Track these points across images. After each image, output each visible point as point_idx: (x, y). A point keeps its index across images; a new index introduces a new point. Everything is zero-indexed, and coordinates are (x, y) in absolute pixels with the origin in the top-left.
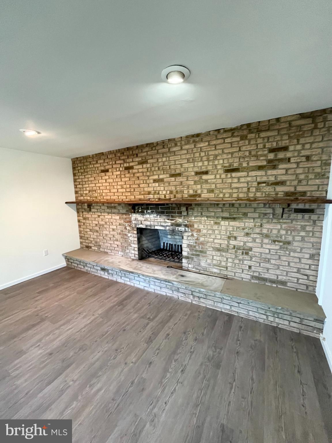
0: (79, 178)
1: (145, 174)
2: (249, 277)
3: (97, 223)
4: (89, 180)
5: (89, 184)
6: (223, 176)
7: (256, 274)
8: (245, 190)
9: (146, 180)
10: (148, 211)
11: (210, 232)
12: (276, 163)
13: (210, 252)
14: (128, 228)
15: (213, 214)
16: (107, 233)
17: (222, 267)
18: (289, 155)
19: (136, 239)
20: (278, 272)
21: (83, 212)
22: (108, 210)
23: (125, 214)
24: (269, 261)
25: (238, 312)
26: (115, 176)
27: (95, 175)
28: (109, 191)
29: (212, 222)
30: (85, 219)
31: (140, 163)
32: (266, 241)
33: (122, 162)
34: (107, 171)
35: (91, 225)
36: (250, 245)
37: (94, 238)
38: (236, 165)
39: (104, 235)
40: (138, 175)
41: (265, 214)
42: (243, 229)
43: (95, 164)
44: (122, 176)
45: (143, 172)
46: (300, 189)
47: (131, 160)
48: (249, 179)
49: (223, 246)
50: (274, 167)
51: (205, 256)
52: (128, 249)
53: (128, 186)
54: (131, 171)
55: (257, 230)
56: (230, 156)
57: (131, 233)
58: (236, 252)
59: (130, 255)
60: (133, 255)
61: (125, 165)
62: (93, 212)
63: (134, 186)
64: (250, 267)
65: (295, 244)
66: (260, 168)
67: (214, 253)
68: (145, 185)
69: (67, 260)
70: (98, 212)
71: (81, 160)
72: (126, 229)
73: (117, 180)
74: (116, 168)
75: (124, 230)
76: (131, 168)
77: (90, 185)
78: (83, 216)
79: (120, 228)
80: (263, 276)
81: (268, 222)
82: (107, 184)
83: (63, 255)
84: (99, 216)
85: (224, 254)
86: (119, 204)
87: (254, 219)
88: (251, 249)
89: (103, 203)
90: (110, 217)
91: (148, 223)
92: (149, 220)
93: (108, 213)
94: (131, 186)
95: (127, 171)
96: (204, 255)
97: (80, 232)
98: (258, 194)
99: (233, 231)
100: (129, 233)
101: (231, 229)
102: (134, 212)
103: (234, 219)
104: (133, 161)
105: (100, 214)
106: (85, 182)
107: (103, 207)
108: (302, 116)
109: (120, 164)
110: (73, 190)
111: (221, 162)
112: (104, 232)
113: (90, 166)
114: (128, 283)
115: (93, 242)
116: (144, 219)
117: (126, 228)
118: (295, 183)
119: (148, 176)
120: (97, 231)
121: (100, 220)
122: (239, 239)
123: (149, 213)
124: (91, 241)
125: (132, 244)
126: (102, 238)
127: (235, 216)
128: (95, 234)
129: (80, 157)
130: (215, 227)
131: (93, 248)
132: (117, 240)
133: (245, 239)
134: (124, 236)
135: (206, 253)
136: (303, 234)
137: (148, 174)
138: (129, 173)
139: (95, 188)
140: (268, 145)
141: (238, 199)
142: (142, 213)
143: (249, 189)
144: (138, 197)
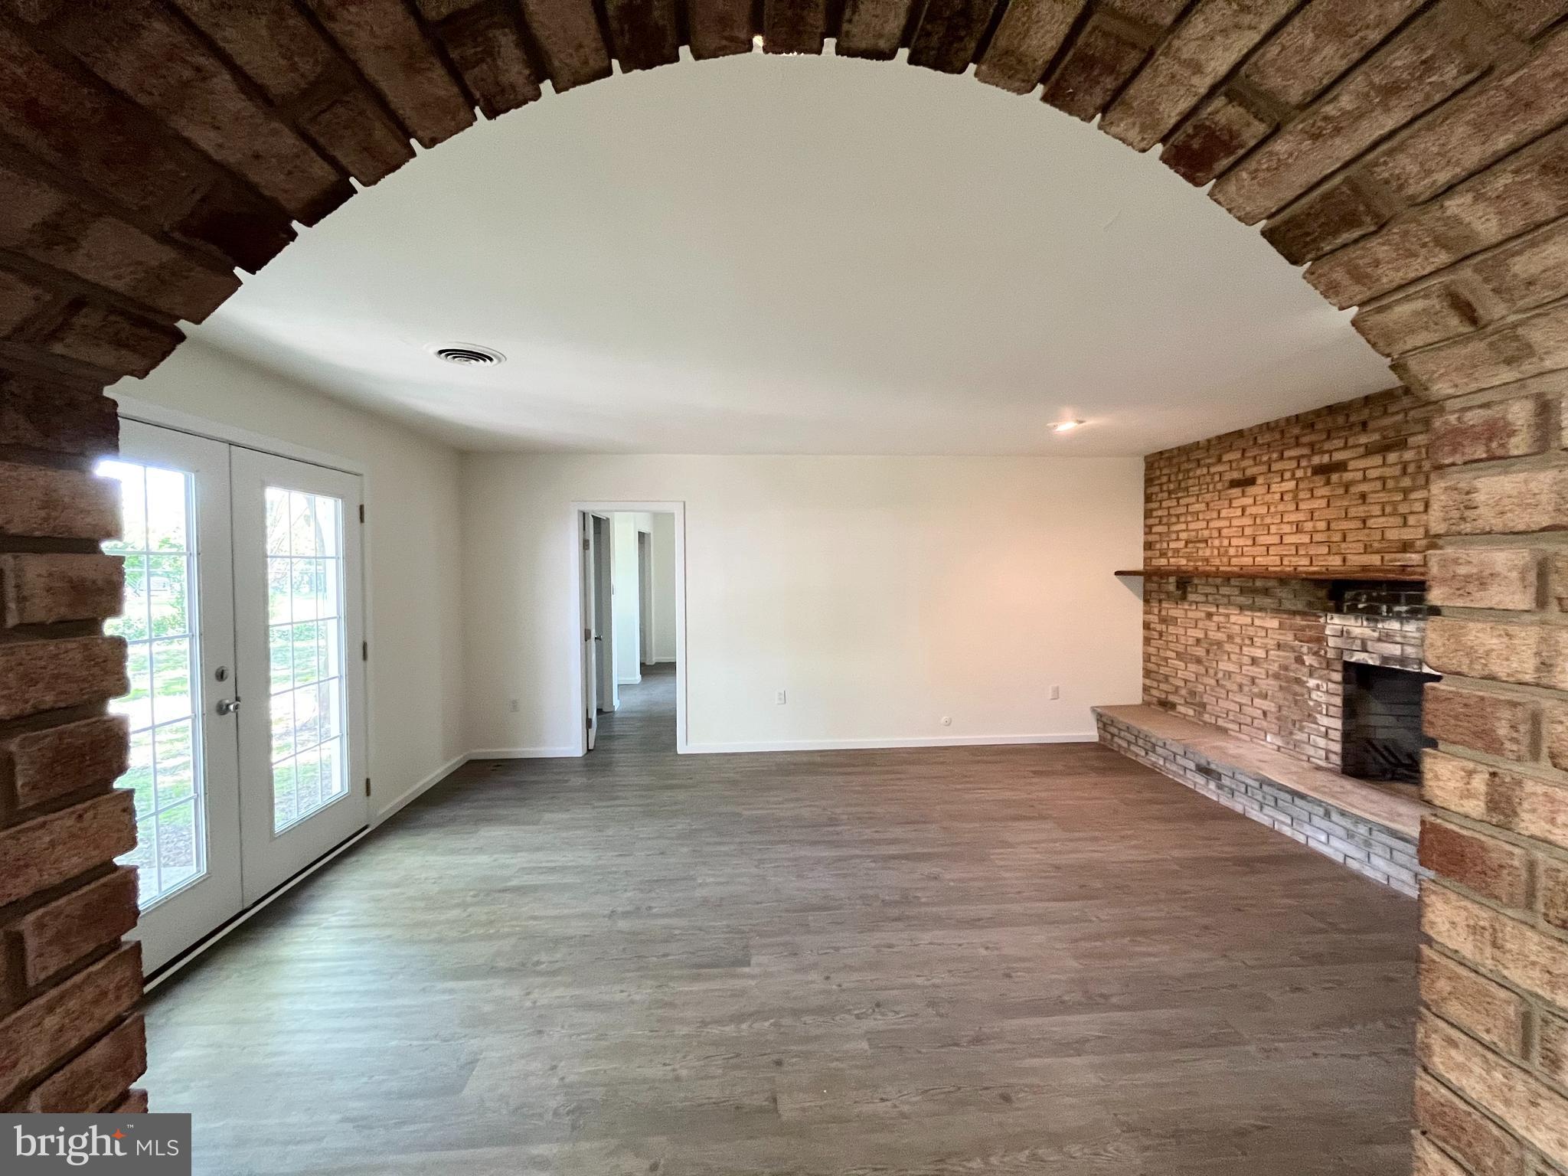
0: (1160, 508)
1: (1390, 484)
3: (1201, 635)
4: (1190, 510)
5: (1187, 523)
9: (1394, 504)
10: (1397, 609)
14: (1309, 660)
16: (1232, 668)
19: (1338, 701)
21: (1160, 601)
22: (1241, 600)
23: (1303, 614)
26: (1278, 496)
27: (1208, 497)
28: (1250, 542)
30: (1163, 620)
31: (1370, 451)
33: (1306, 451)
34: (1251, 481)
35: (1182, 640)
37: (1186, 681)
39: (1220, 675)
40: (1364, 487)
43: (1213, 464)
44: (1302, 495)
45: (1383, 479)
47: (1340, 443)
52: (1301, 729)
53: (1322, 525)
54: (1335, 477)
57: (1320, 678)
59: (1311, 751)
60: (1323, 753)
61: (1316, 460)
62: (1191, 603)
63: (1345, 525)
68: (1391, 519)
69: (1101, 725)
70: (1207, 602)
71: (1170, 459)
72: (1303, 663)
73: (1281, 508)
74: (1282, 473)
75: (1294, 666)
76: (1341, 467)
77: (1192, 526)
78: (1160, 611)
79: (1279, 656)
82: (1247, 521)
83: (1093, 709)
84: (1209, 615)
86: (1283, 580)
89: (1227, 578)
90: (1248, 620)
91: (1395, 650)
92: (1398, 639)
93: (1241, 608)
94: (1333, 526)
95: (1319, 480)
97: (1147, 658)
100: (1311, 675)
102: (1338, 610)
104: (1345, 447)
105: (1213, 609)
106: (1178, 516)
107: (1224, 590)
109: (1298, 459)
110: (1140, 538)
112: (1223, 666)
113: (1199, 472)
114: (1287, 831)
115: (1183, 692)
116: (1376, 634)
117: (1299, 660)
119: (1406, 492)
120: (1199, 661)
121: (1212, 625)
123: (1398, 617)
124: (1177, 688)
125: (1318, 716)
126: (1213, 682)
128: (1192, 667)
129: (1171, 450)
131: (1181, 709)
132: (1265, 697)
134: (1290, 684)
137: (1406, 482)
138: (1328, 483)
139: (1206, 533)
142: (1372, 614)
144: (1358, 559)
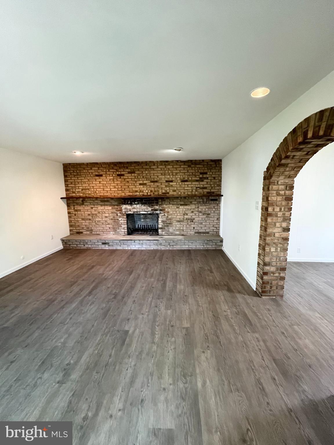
0: (71, 179)
1: (133, 180)
2: (194, 233)
3: (90, 213)
4: (82, 181)
5: (82, 184)
6: (180, 184)
7: (197, 231)
8: (191, 191)
9: (134, 184)
10: (135, 203)
11: (174, 212)
12: (203, 179)
13: (175, 223)
14: (119, 215)
15: (176, 203)
16: (100, 219)
17: (181, 230)
18: (208, 176)
19: (126, 222)
20: (206, 228)
21: (74, 206)
22: (101, 203)
23: (117, 205)
24: (201, 224)
25: (191, 248)
26: (109, 180)
27: (89, 178)
28: (102, 190)
29: (175, 207)
30: (76, 211)
31: (129, 173)
32: (200, 214)
33: (115, 171)
34: (101, 176)
35: (83, 215)
36: (193, 217)
37: (86, 225)
38: (186, 179)
39: (97, 222)
40: (128, 180)
41: (200, 202)
42: (191, 210)
43: (89, 170)
44: (115, 180)
45: (132, 179)
46: (212, 191)
47: (122, 170)
48: (192, 186)
49: (182, 219)
50: (202, 181)
51: (172, 226)
52: (118, 229)
53: (120, 187)
54: (122, 177)
55: (197, 210)
56: (183, 174)
57: (122, 218)
58: (188, 221)
59: (121, 233)
60: (123, 232)
61: (117, 173)
62: (85, 205)
63: (125, 187)
64: (194, 228)
65: (212, 214)
66: (197, 181)
67: (177, 223)
68: (133, 186)
69: (64, 243)
70: (91, 205)
71: (74, 166)
72: (118, 215)
73: (110, 182)
74: (109, 175)
75: (116, 216)
76: (123, 175)
77: (83, 185)
78: (74, 208)
79: (112, 215)
80: (200, 231)
81: (201, 206)
82: (101, 185)
83: (61, 239)
84: (92, 208)
85: (182, 223)
86: (112, 199)
87: (195, 204)
88: (194, 219)
89: (97, 198)
90: (103, 208)
91: (136, 210)
92: (136, 208)
93: (101, 205)
94: (122, 187)
95: (119, 177)
96: (171, 225)
97: (70, 222)
98: (196, 193)
99: (186, 211)
100: (120, 218)
101: (185, 210)
102: (125, 204)
103: (186, 205)
104: (124, 171)
105: (93, 206)
106: (78, 182)
107: (96, 201)
108: (212, 161)
109: (113, 172)
110: (64, 188)
111: (179, 176)
112: (97, 219)
113: (84, 171)
115: (85, 228)
116: (132, 208)
117: (117, 215)
118: (210, 188)
119: (136, 181)
120: (90, 220)
121: (93, 210)
122: (189, 214)
123: (136, 204)
124: (83, 228)
125: (122, 225)
126: (94, 224)
127: (186, 203)
128: (88, 221)
129: (74, 164)
130: (177, 210)
131: (85, 233)
132: (109, 224)
133: (191, 214)
134: (115, 220)
135: (172, 224)
136: (214, 210)
137: (136, 180)
138: (120, 178)
139: (89, 187)
140: (200, 171)
141: (188, 195)
142: (131, 204)
143: (192, 190)
144: (127, 194)
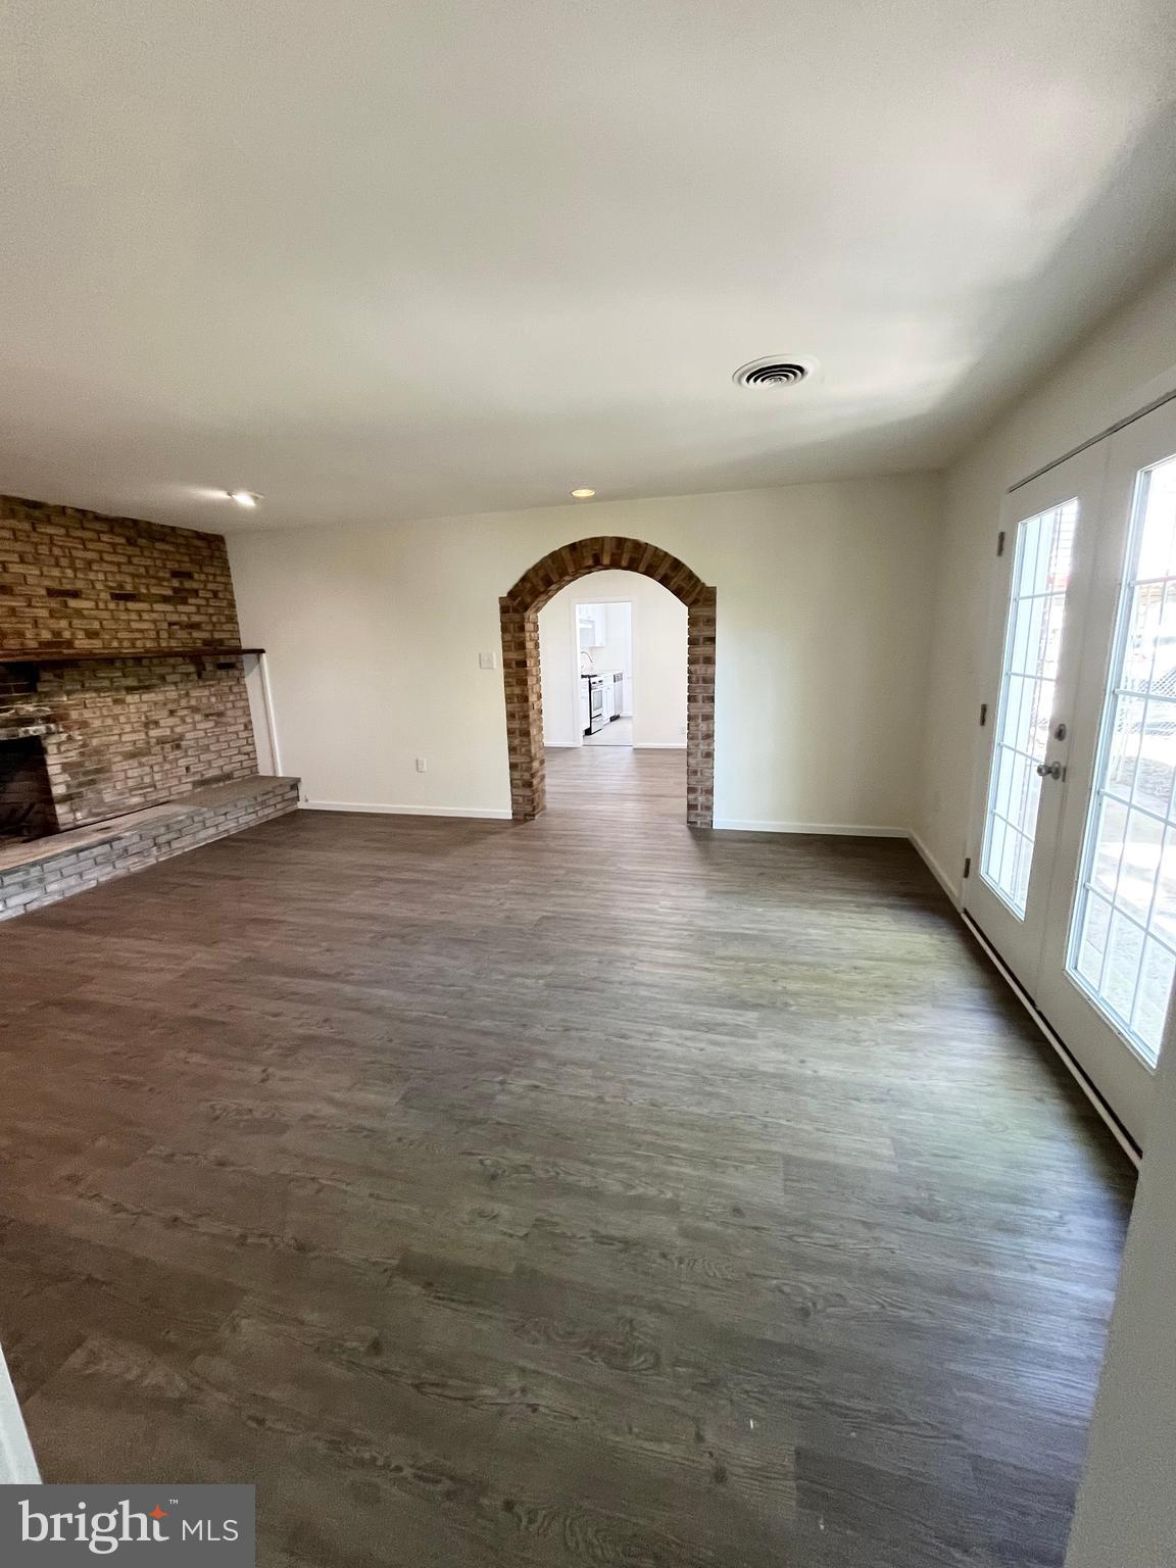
2: (189, 787)
6: (112, 606)
7: (197, 778)
8: (153, 634)
11: (109, 721)
12: (184, 594)
13: (119, 766)
15: (106, 683)
17: (148, 787)
18: (195, 585)
20: (221, 762)
24: (206, 749)
29: (109, 699)
32: (198, 717)
36: (179, 730)
38: (129, 588)
41: (188, 674)
42: (165, 704)
46: (217, 636)
48: (155, 615)
49: (140, 744)
50: (184, 602)
51: (108, 779)
55: (183, 703)
56: (115, 569)
58: (163, 749)
64: (188, 769)
65: (229, 713)
66: (165, 599)
67: (125, 765)
80: (207, 776)
81: (194, 688)
85: (144, 760)
87: (175, 684)
88: (181, 737)
96: (108, 775)
98: (173, 643)
99: (150, 711)
101: (145, 708)
103: (148, 688)
108: (199, 536)
111: (101, 576)
118: (209, 627)
122: (162, 723)
127: (147, 683)
130: (117, 709)
133: (171, 721)
135: (109, 771)
136: (232, 698)
140: (169, 564)
141: (147, 651)
143: (158, 633)
